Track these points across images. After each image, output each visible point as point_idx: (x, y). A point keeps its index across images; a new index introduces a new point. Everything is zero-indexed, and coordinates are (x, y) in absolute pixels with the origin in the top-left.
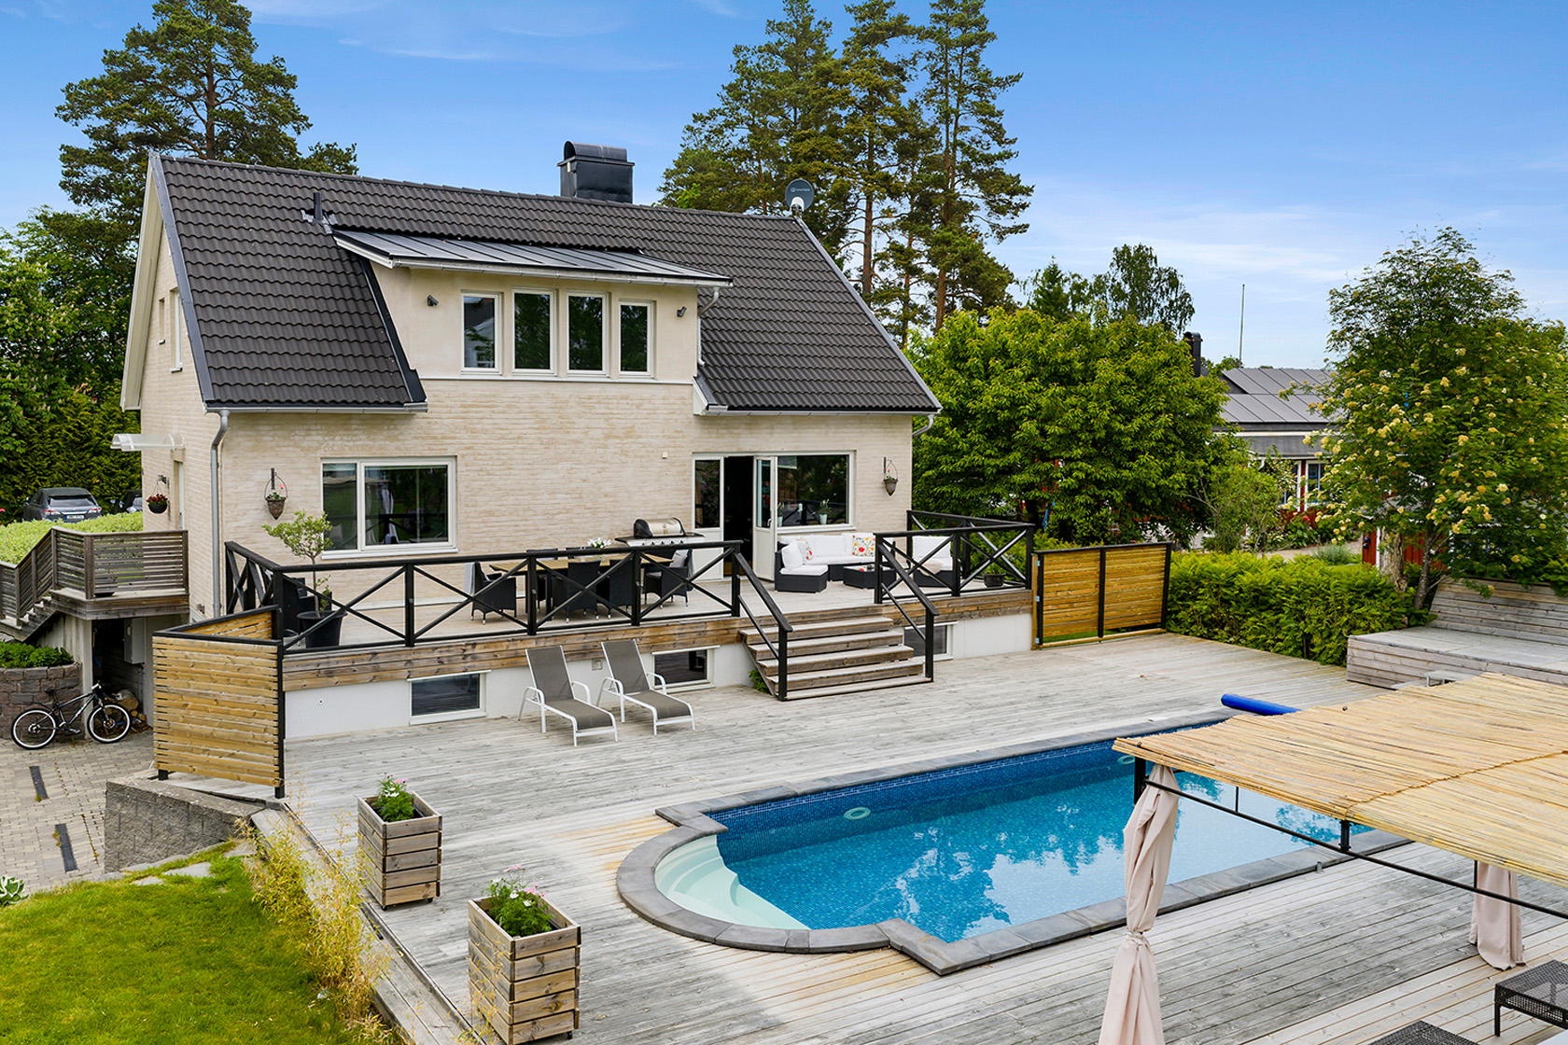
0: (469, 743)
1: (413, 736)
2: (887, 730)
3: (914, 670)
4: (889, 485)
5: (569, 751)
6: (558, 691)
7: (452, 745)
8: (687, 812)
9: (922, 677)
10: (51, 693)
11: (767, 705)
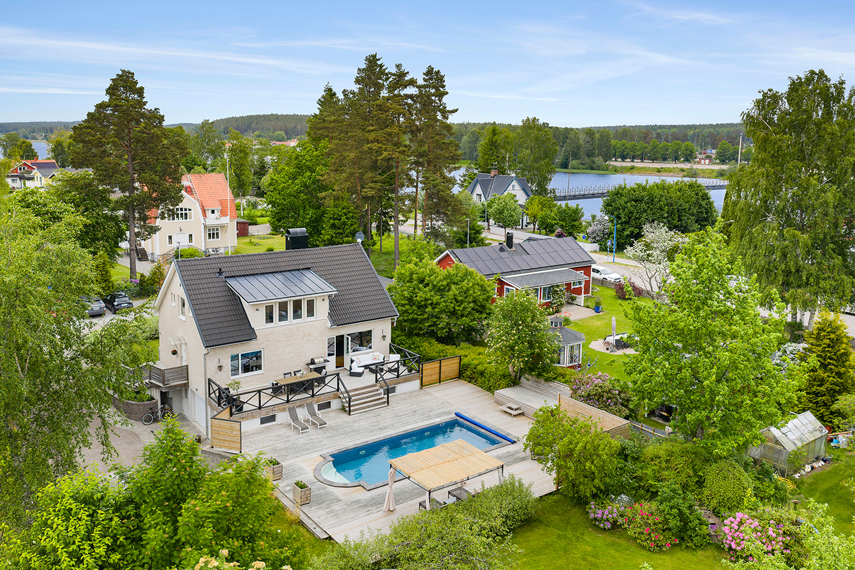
0: (276, 434)
1: (262, 432)
2: (373, 426)
3: (384, 403)
4: (384, 337)
5: (299, 436)
6: (295, 418)
7: (272, 435)
8: (326, 455)
9: (386, 404)
10: (151, 409)
11: (345, 417)
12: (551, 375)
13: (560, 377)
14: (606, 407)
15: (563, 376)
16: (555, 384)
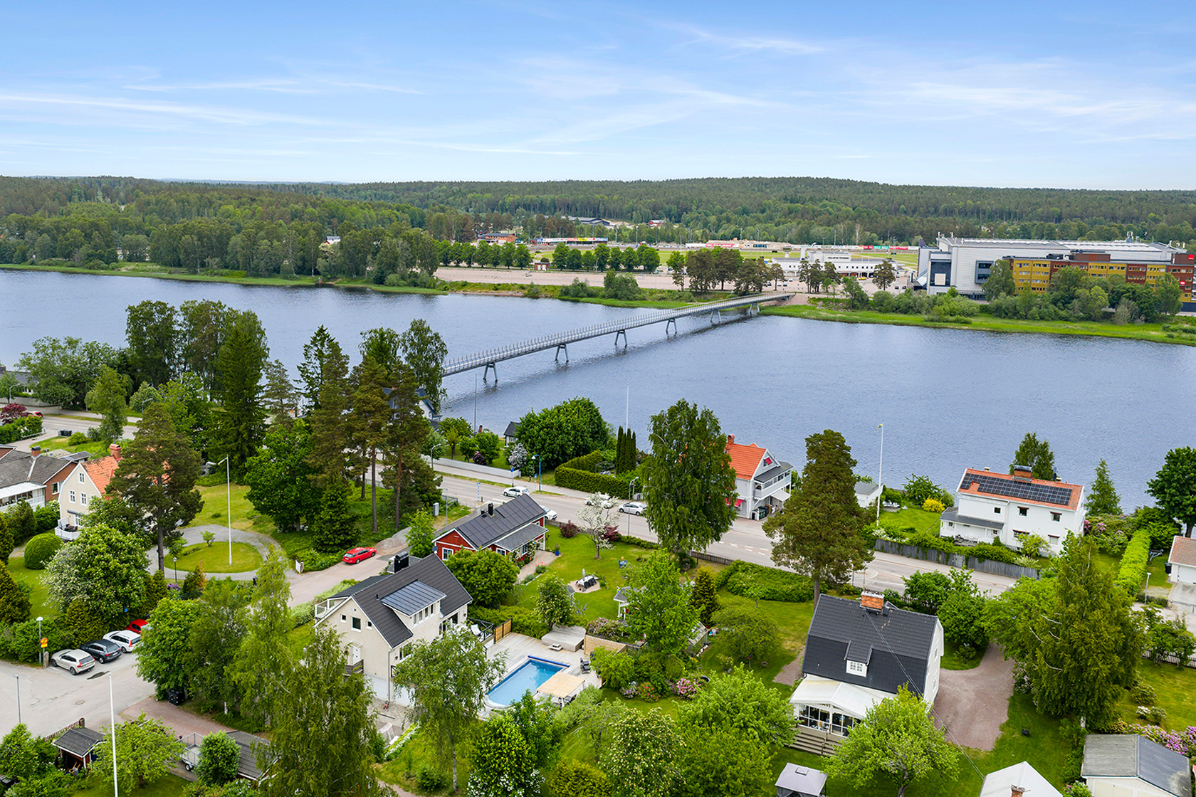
4: (464, 615)
12: (572, 622)
13: (577, 623)
14: (609, 638)
15: (579, 622)
16: (575, 627)
